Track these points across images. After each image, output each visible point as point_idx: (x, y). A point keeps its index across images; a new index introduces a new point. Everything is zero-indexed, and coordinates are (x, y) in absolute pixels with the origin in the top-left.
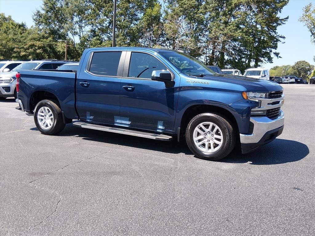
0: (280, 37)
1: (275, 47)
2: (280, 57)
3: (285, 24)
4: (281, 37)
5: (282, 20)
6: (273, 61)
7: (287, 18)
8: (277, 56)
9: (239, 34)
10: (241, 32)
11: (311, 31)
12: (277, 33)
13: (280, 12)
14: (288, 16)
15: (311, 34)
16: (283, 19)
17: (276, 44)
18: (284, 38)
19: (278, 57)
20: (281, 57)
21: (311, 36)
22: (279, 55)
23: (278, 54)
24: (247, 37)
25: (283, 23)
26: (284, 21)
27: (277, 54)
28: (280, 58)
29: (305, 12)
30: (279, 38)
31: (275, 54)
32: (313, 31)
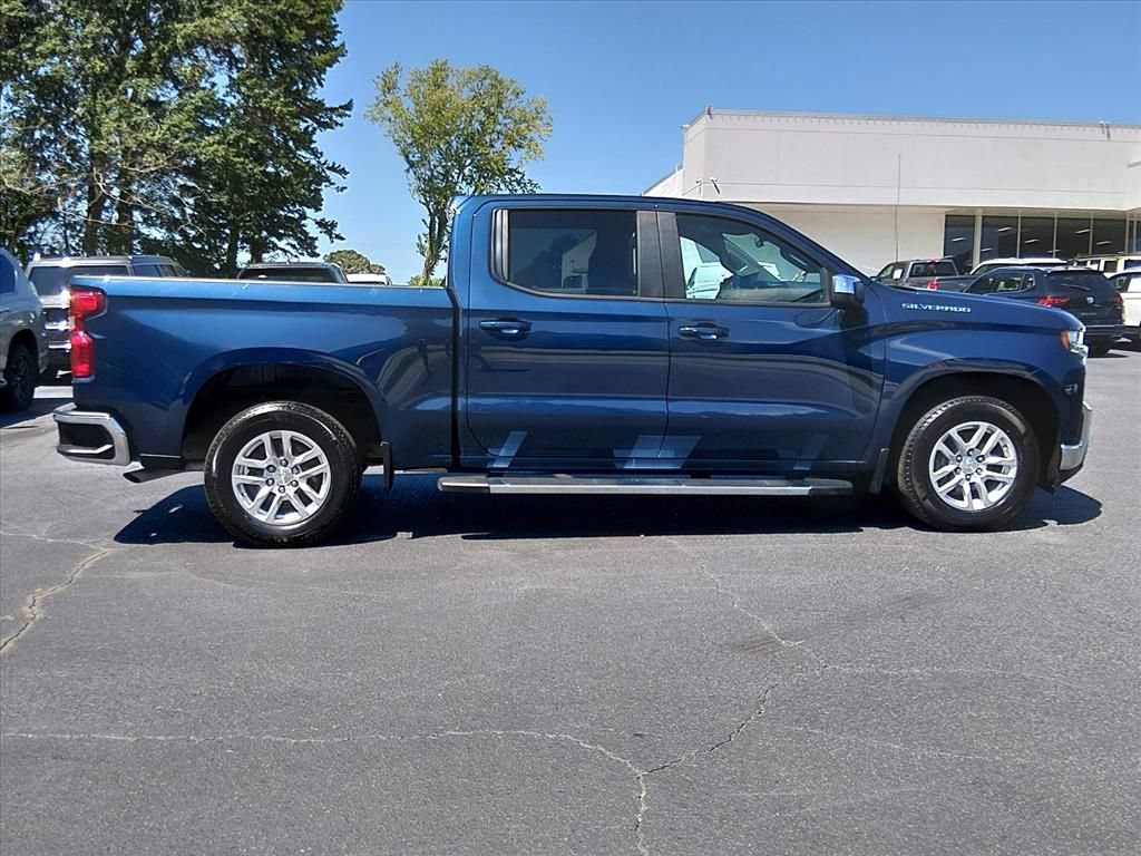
0: (328, 168)
1: (316, 203)
2: (338, 237)
3: (341, 125)
4: (332, 169)
5: (333, 110)
6: (317, 251)
7: (348, 106)
8: (329, 233)
9: (217, 151)
10: (219, 143)
11: (407, 157)
12: (321, 154)
13: (321, 85)
14: (351, 101)
15: (407, 166)
16: (336, 109)
17: (318, 191)
18: (343, 172)
19: (331, 237)
20: (342, 239)
21: (408, 171)
22: (336, 231)
23: (333, 225)
24: (242, 163)
25: (337, 124)
26: (340, 116)
27: (327, 227)
28: (339, 241)
29: (384, 91)
30: (328, 172)
31: (321, 224)
32: (411, 156)
